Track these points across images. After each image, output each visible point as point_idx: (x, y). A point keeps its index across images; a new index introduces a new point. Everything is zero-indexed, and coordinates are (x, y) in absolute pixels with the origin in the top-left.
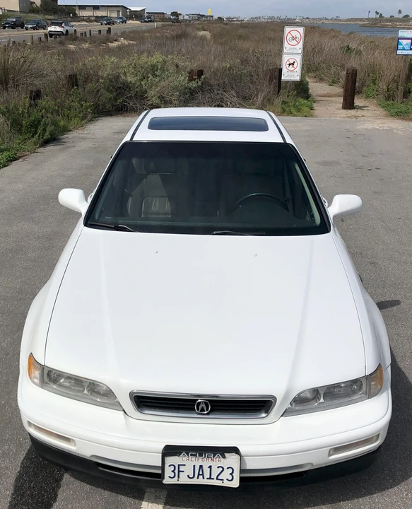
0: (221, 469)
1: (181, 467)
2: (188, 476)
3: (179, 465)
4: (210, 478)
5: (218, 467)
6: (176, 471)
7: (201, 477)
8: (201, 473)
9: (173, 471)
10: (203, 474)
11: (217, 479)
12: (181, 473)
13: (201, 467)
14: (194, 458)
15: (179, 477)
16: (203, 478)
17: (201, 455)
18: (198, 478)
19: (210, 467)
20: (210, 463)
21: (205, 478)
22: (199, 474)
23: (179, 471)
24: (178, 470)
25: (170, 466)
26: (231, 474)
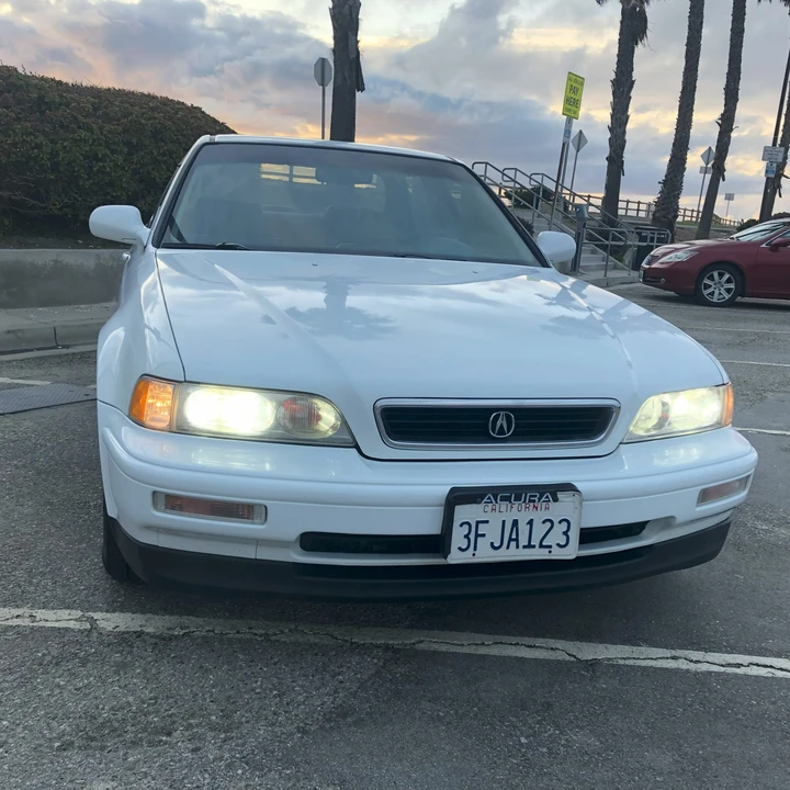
0: (548, 525)
1: (480, 525)
2: (492, 543)
3: (478, 523)
4: (529, 546)
5: (544, 522)
6: (472, 536)
7: (513, 544)
8: (514, 536)
9: (467, 536)
10: (517, 540)
11: (541, 546)
12: (479, 539)
13: (515, 523)
14: (504, 505)
15: (475, 549)
16: (518, 547)
17: (518, 498)
18: (508, 547)
19: (531, 523)
20: (531, 514)
21: (521, 546)
22: (510, 540)
23: (477, 535)
24: (475, 534)
25: (461, 525)
26: (565, 533)
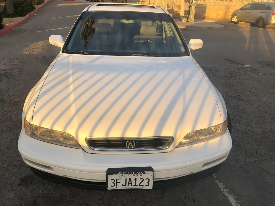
0: (142, 180)
2: (122, 185)
3: (117, 179)
4: (136, 185)
5: (140, 179)
6: (115, 183)
7: (130, 185)
9: (113, 183)
10: (131, 183)
11: (140, 185)
12: (118, 183)
13: (130, 179)
14: (126, 175)
15: (117, 186)
16: (132, 185)
17: (130, 173)
18: (128, 185)
19: (136, 179)
20: (135, 177)
21: (133, 185)
22: (129, 183)
23: (117, 182)
24: (116, 182)
25: (111, 180)
26: (148, 182)
